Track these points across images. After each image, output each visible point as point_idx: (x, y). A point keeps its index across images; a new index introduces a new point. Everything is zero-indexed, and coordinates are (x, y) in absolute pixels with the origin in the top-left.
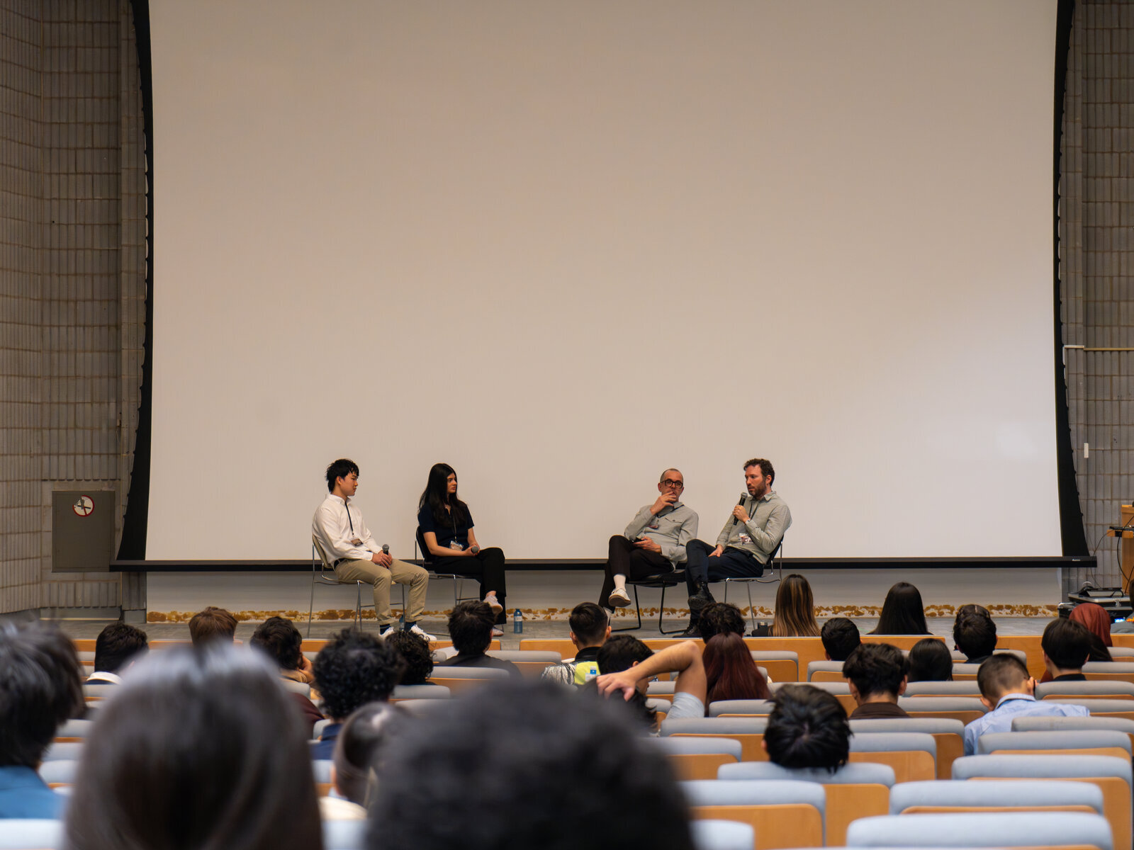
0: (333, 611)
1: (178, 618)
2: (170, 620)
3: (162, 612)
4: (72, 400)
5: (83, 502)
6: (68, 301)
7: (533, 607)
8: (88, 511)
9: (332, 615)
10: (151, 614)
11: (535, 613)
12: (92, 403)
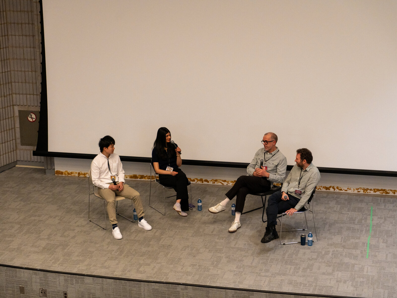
0: (135, 175)
1: (68, 174)
2: (65, 174)
3: (61, 170)
4: (23, 70)
5: (31, 116)
6: (18, 24)
7: (227, 179)
8: (34, 120)
9: (135, 177)
10: (57, 171)
11: (228, 182)
12: (32, 71)
